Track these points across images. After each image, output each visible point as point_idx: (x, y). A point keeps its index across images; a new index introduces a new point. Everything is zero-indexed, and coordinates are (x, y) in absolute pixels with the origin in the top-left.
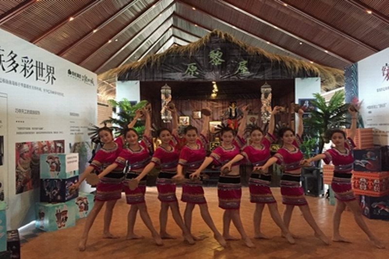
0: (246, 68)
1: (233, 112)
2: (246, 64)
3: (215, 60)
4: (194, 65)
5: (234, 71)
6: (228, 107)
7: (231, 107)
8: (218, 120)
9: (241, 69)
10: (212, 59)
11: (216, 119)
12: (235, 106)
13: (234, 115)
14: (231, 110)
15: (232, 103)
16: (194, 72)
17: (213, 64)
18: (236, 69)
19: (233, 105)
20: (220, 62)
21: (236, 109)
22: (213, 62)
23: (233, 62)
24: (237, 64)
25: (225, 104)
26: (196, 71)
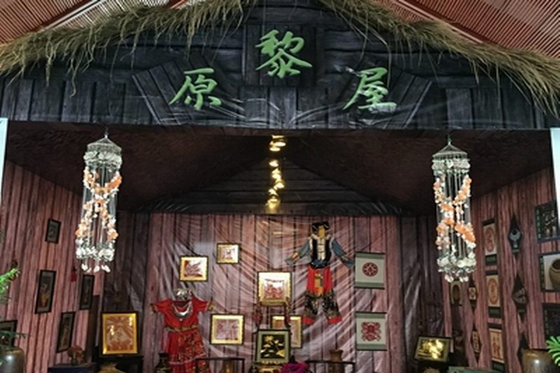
0: (384, 91)
1: (321, 248)
2: (384, 79)
3: (278, 61)
4: (207, 76)
5: (342, 98)
6: (309, 235)
7: (316, 237)
8: (280, 270)
9: (367, 93)
10: (268, 57)
11: (276, 266)
12: (326, 234)
13: (322, 256)
14: (315, 242)
15: (317, 225)
16: (204, 95)
17: (271, 73)
18: (347, 92)
19: (322, 231)
20: (294, 66)
21: (327, 242)
22: (270, 68)
23: (338, 68)
24: (352, 75)
25: (301, 226)
26: (213, 93)
